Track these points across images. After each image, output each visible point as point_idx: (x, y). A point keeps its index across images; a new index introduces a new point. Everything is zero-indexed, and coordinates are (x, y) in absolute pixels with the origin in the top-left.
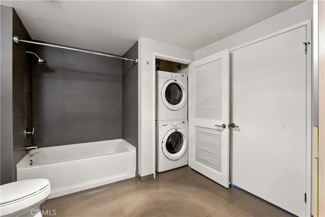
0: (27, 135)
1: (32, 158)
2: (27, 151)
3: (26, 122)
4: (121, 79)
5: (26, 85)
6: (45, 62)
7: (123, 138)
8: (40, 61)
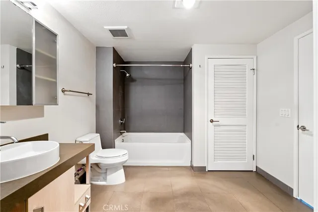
0: (121, 123)
1: (123, 138)
2: (121, 133)
3: (120, 115)
4: (183, 81)
5: (121, 91)
6: (130, 76)
7: (184, 132)
8: (127, 75)
